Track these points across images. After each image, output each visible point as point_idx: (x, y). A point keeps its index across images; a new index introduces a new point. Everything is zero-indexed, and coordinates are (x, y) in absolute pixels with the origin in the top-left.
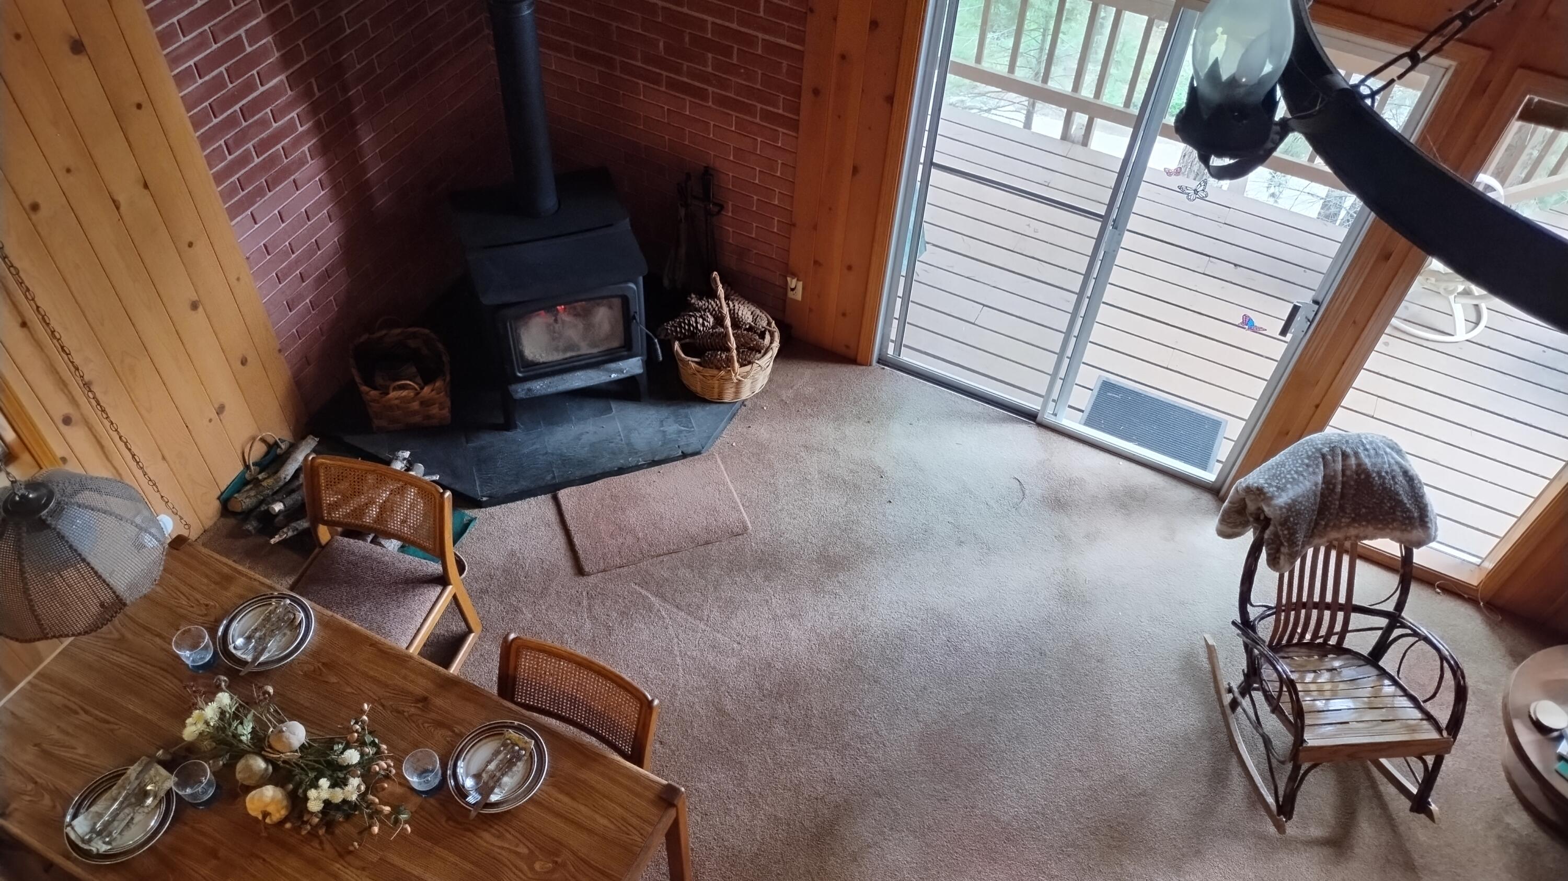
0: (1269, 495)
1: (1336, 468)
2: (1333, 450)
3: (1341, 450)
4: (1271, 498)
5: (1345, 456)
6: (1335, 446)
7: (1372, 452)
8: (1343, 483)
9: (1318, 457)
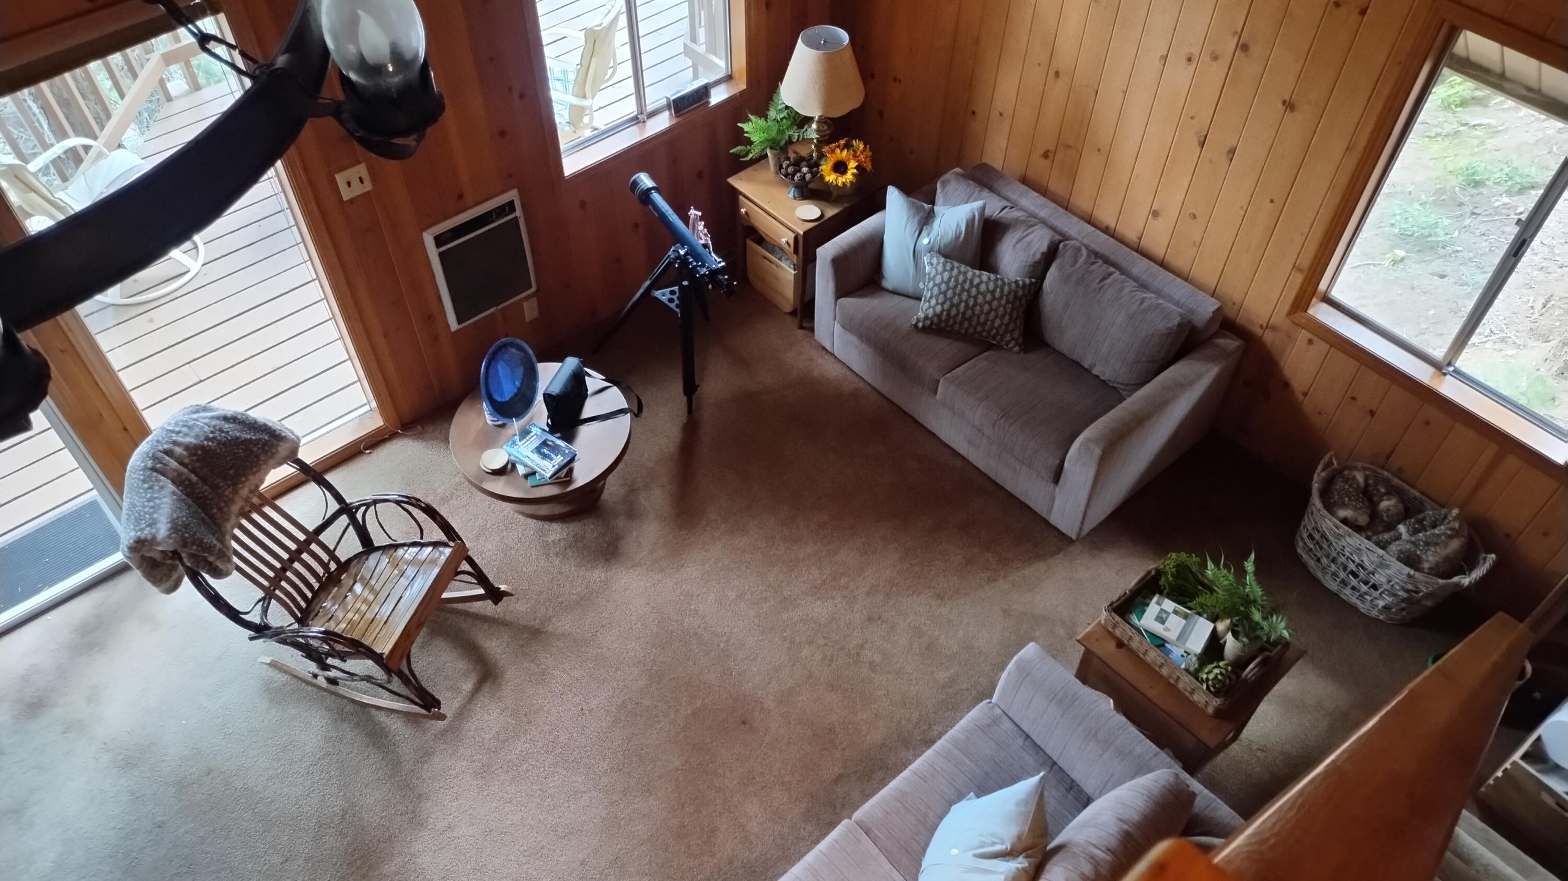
0: (149, 537)
1: (174, 467)
2: (154, 458)
3: (161, 452)
4: (154, 538)
5: (168, 453)
6: (153, 454)
7: (185, 430)
8: (193, 471)
9: (151, 474)
